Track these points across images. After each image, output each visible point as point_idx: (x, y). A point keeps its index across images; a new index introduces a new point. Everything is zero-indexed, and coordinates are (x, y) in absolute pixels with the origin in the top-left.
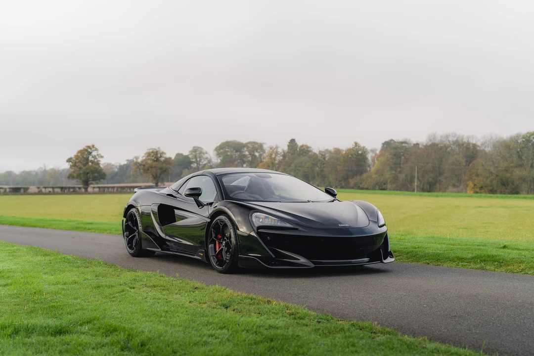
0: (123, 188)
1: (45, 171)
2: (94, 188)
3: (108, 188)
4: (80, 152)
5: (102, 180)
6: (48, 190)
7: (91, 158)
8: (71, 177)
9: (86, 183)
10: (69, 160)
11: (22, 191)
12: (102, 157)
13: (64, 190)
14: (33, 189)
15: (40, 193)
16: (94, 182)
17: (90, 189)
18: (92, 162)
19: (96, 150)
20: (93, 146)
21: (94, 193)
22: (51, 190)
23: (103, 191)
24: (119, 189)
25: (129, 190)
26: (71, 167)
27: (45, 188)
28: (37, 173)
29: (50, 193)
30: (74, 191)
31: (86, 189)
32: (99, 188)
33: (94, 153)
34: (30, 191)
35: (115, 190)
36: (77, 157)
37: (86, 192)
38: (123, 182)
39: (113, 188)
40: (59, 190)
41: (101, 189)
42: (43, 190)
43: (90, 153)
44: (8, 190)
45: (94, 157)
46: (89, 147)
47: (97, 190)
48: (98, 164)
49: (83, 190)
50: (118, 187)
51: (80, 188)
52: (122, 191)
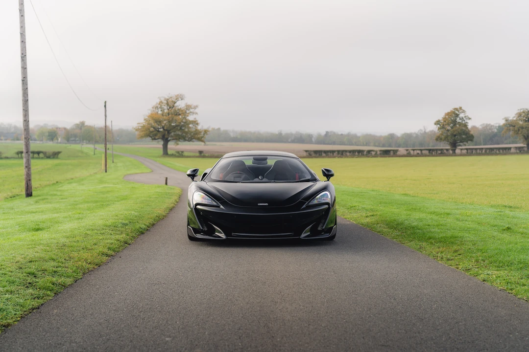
0: (492, 149)
2: (462, 149)
3: (476, 149)
4: (448, 114)
5: (470, 142)
6: (416, 152)
7: (458, 120)
8: (439, 139)
9: (454, 145)
10: (438, 123)
11: (392, 153)
12: (470, 119)
13: (432, 152)
14: (402, 151)
15: (409, 155)
16: (461, 144)
17: (458, 151)
18: (460, 124)
19: (464, 112)
20: (461, 108)
21: (461, 155)
22: (419, 152)
23: (470, 152)
24: (488, 151)
25: (497, 152)
26: (439, 129)
27: (414, 150)
28: (417, 136)
29: (418, 155)
30: (442, 153)
31: (454, 151)
32: (467, 149)
33: (462, 115)
34: (398, 153)
35: (484, 151)
36: (445, 119)
37: (454, 154)
38: (503, 143)
39: (482, 149)
40: (427, 152)
42: (412, 152)
43: (457, 115)
44: (378, 153)
45: (462, 119)
46: (456, 109)
47: (464, 152)
48: (465, 125)
49: (451, 152)
50: (486, 149)
51: (447, 150)
52: (491, 152)
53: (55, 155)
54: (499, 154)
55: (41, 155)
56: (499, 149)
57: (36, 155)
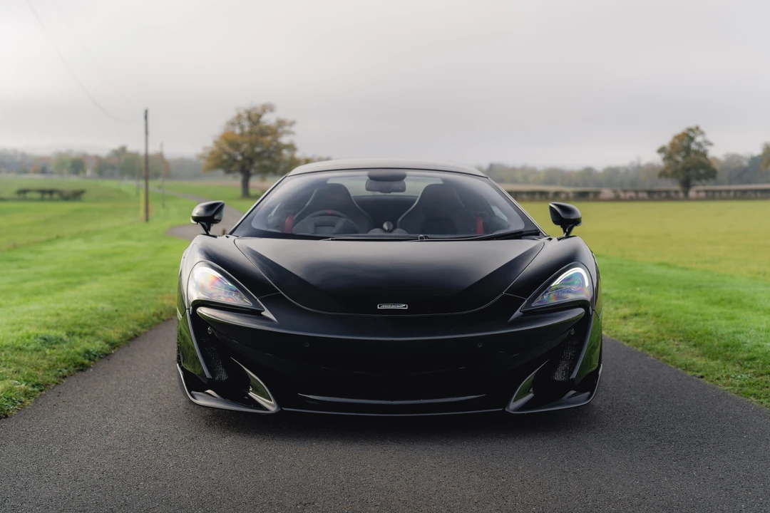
0: (744, 192)
1: (639, 167)
2: (698, 192)
3: (720, 191)
4: (679, 137)
5: (711, 181)
6: (629, 195)
7: (694, 147)
8: (663, 174)
9: (686, 185)
10: (661, 150)
11: (591, 196)
12: (711, 144)
13: (653, 195)
14: (607, 193)
15: (617, 199)
16: (697, 183)
17: (692, 193)
18: (696, 152)
19: (702, 133)
20: (697, 128)
21: (698, 199)
22: (633, 194)
23: (711, 196)
24: (738, 194)
25: (753, 195)
26: (664, 159)
27: (625, 191)
28: (627, 171)
29: (631, 200)
30: (668, 196)
31: (686, 193)
32: (707, 191)
33: (699, 139)
34: (602, 196)
35: (732, 194)
36: (673, 145)
37: (687, 198)
39: (729, 191)
40: (644, 195)
41: (710, 194)
42: (622, 195)
43: (692, 139)
44: (571, 195)
45: (699, 145)
46: (691, 130)
47: (702, 195)
48: (704, 154)
49: (681, 195)
50: (736, 191)
51: (676, 192)
52: (742, 195)
53: (76, 195)
54: (756, 198)
55: (55, 196)
56: (756, 191)
57: (47, 196)
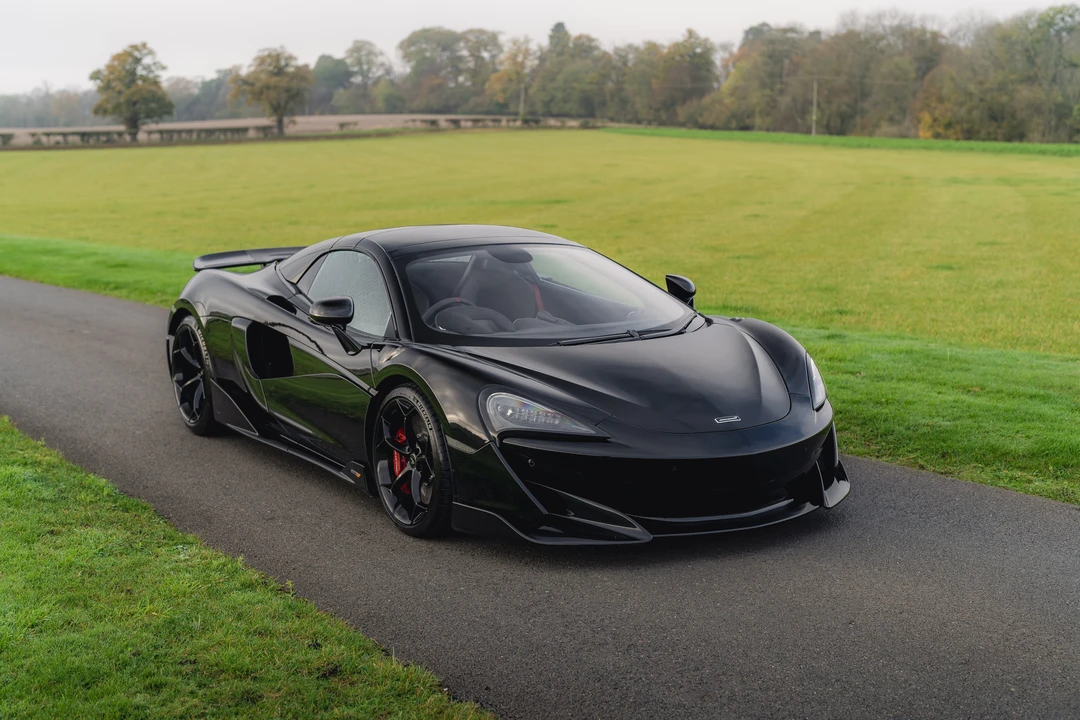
0: (210, 132)
1: (48, 96)
2: (150, 133)
3: (179, 132)
4: (118, 57)
5: (166, 117)
6: (53, 139)
7: (140, 71)
8: (100, 110)
9: (133, 124)
10: (95, 76)
11: (1, 142)
12: (163, 68)
13: (87, 139)
14: (22, 137)
15: (37, 146)
16: (149, 120)
17: (142, 136)
18: (144, 79)
19: (151, 52)
20: (144, 45)
21: (150, 144)
22: (60, 138)
23: (169, 139)
24: (203, 135)
25: (222, 137)
26: (100, 88)
27: (49, 135)
28: (29, 102)
29: (57, 147)
30: (108, 141)
31: (134, 135)
32: (161, 132)
33: (147, 61)
34: (15, 142)
35: (194, 136)
36: (111, 68)
37: (135, 143)
39: (190, 131)
40: (76, 139)
41: (166, 136)
42: (44, 139)
43: (138, 61)
45: (147, 68)
46: (135, 47)
47: (156, 137)
48: (155, 82)
49: (128, 138)
50: (200, 130)
51: (120, 134)
52: (209, 137)
56: (225, 130)
